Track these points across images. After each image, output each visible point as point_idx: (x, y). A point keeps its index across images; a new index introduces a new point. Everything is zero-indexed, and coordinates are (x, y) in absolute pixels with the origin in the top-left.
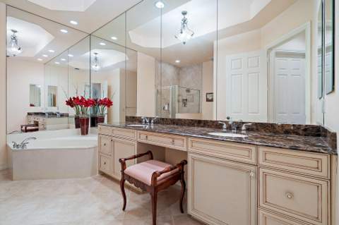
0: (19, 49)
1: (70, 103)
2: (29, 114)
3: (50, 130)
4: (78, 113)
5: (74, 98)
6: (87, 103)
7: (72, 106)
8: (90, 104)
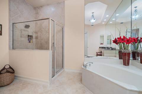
0: (94, 20)
1: (115, 42)
2: (100, 48)
3: (105, 56)
4: (121, 48)
5: (118, 38)
6: (128, 41)
7: (117, 44)
8: (131, 41)
